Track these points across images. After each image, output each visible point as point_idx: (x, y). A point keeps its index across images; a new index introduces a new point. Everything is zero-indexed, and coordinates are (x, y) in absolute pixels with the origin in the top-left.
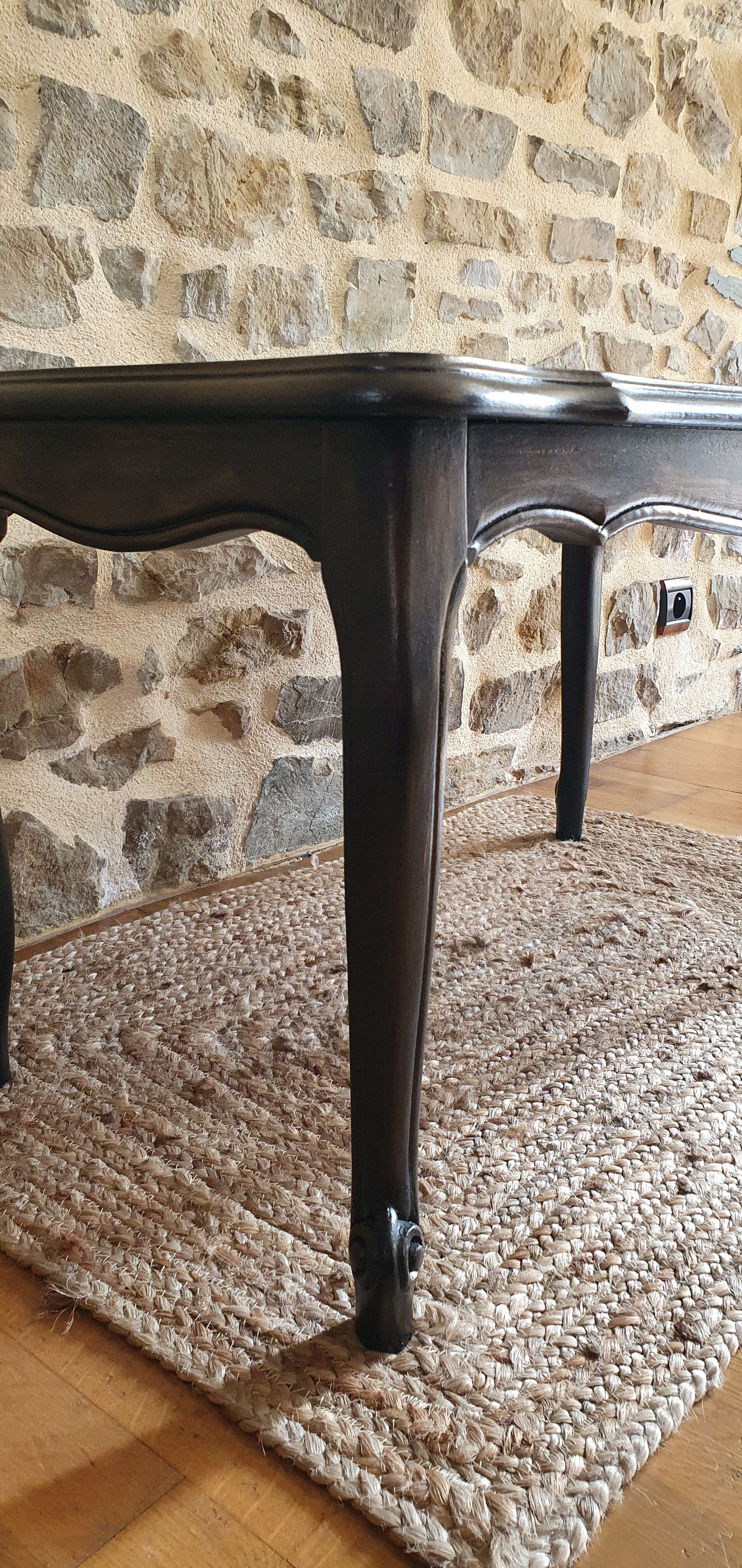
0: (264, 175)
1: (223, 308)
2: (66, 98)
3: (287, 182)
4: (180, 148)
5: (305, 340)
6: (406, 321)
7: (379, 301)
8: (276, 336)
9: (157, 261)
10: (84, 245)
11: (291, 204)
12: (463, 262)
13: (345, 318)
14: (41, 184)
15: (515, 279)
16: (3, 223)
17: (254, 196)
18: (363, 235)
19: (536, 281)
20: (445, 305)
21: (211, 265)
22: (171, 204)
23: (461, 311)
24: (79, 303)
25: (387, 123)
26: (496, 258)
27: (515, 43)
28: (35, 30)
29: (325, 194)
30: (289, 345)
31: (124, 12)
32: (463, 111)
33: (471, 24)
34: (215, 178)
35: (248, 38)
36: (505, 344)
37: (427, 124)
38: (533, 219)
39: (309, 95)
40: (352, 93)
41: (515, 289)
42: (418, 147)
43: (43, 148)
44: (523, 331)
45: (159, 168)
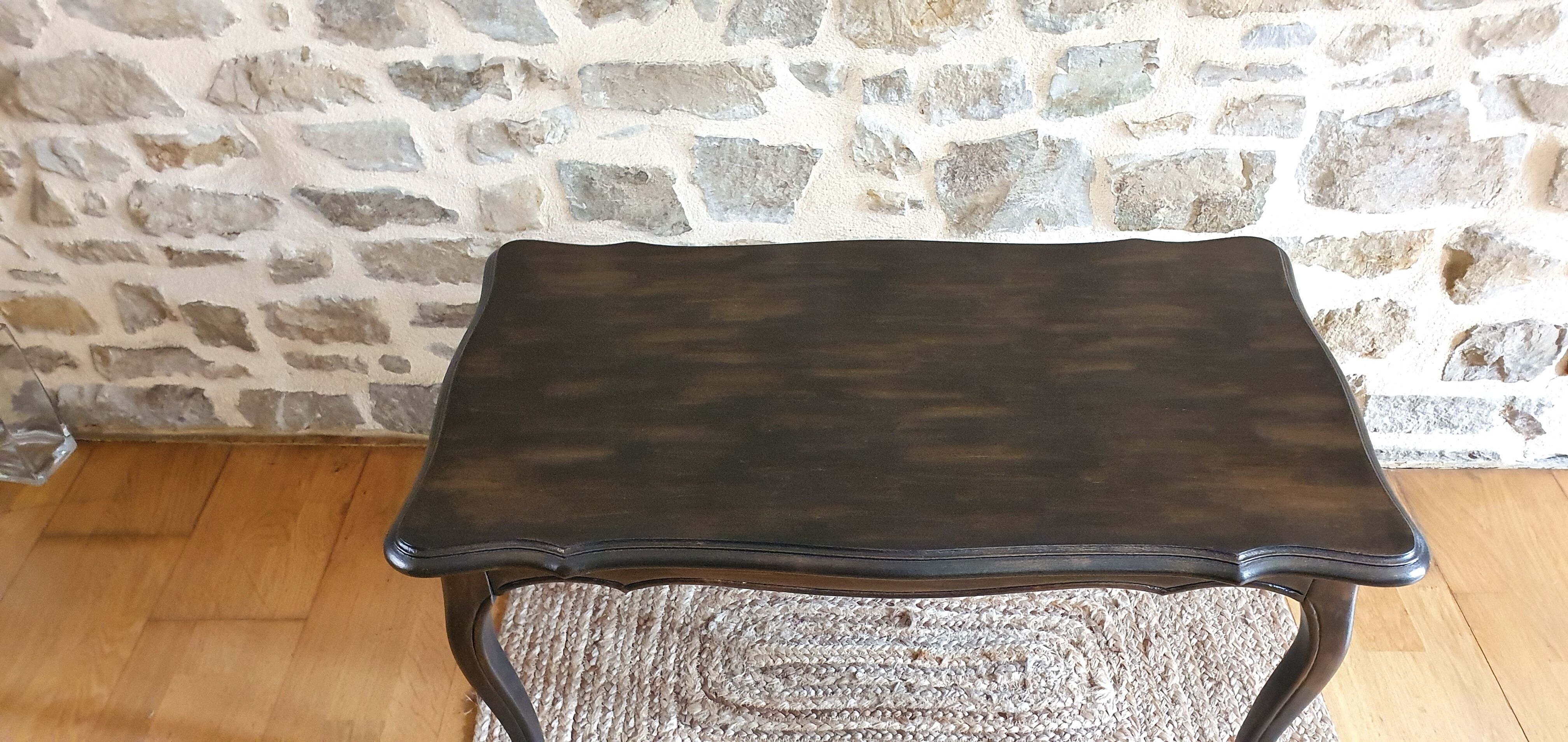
1: (905, 97)
5: (997, 115)
6: (1143, 88)
7: (1101, 79)
8: (963, 112)
9: (843, 67)
10: (768, 68)
11: (990, 12)
12: (1250, 28)
13: (1049, 96)
14: (734, 30)
15: (1346, 34)
16: (700, 61)
17: (946, 11)
18: (1087, 25)
19: (1383, 34)
20: (1204, 74)
21: (890, 70)
22: (853, 29)
23: (1232, 76)
24: (766, 103)
26: (1314, 17)
29: (1031, 1)
30: (978, 119)
34: (900, 5)
36: (1299, 103)
41: (1340, 45)
43: (737, 6)
44: (1348, 85)
45: (842, 6)
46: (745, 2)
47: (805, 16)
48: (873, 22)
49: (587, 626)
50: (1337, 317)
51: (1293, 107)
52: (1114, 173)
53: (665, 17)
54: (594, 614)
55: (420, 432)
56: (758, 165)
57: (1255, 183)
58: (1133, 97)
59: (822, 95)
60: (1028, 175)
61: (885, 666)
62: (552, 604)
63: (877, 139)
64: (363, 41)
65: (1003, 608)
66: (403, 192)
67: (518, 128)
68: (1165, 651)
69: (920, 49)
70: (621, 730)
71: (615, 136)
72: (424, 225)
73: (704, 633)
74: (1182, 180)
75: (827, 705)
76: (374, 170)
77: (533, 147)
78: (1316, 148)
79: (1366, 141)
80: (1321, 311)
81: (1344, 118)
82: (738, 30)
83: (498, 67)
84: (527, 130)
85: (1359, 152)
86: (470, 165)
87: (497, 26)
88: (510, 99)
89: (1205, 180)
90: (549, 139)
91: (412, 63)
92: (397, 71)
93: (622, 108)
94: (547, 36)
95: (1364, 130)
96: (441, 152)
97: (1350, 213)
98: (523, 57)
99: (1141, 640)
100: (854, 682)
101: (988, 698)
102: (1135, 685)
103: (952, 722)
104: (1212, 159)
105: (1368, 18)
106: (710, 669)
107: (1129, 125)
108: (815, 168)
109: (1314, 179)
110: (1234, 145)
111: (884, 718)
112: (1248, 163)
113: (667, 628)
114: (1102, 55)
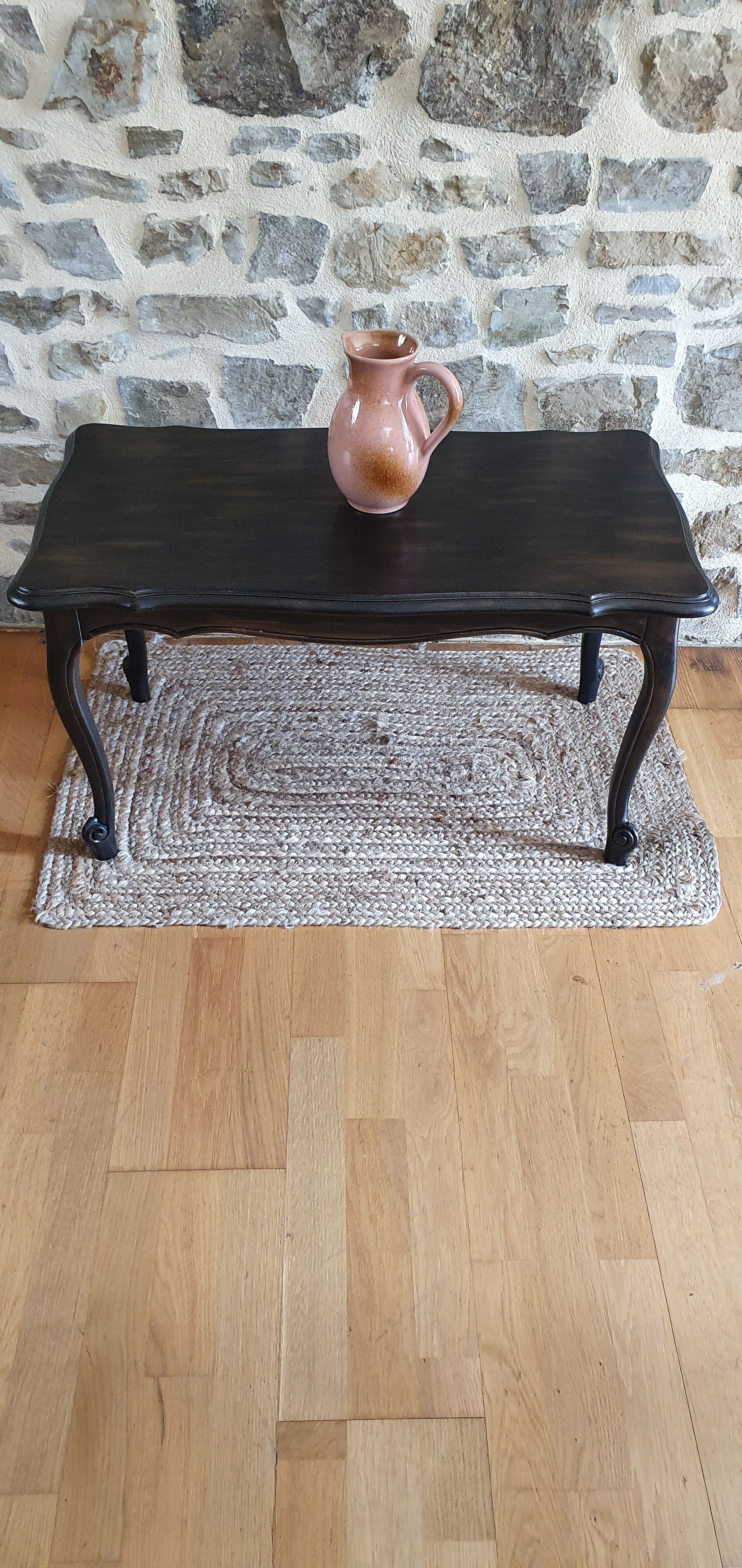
0: (422, 244)
2: (273, 223)
3: (440, 248)
4: (351, 240)
5: (452, 344)
6: (558, 325)
7: (527, 316)
8: (427, 342)
9: (337, 302)
10: (280, 301)
11: (444, 260)
12: (633, 277)
13: (489, 329)
14: (255, 271)
15: (702, 284)
16: (229, 295)
17: (412, 258)
18: (515, 272)
19: (727, 285)
20: (601, 313)
21: (371, 305)
22: (344, 271)
23: (621, 315)
24: (280, 330)
25: (548, 192)
26: (677, 271)
27: (719, 98)
28: (258, 188)
29: (474, 251)
30: (438, 347)
31: (320, 164)
32: (642, 167)
33: (663, 95)
34: (378, 253)
35: (418, 158)
36: (671, 338)
37: (597, 182)
38: (736, 234)
39: (467, 187)
40: (517, 174)
41: (698, 293)
42: (583, 202)
43: (258, 251)
44: (705, 325)
45: (336, 253)
46: (263, 249)
47: (308, 259)
48: (359, 266)
49: (141, 745)
50: (711, 518)
51: (666, 341)
52: (540, 393)
53: (203, 260)
54: (146, 737)
56: (274, 383)
57: (643, 403)
58: (551, 332)
59: (322, 326)
60: (477, 394)
61: (368, 768)
62: (113, 732)
65: (458, 734)
67: (89, 348)
68: (576, 758)
69: (393, 288)
70: (169, 806)
71: (163, 357)
72: (11, 432)
73: (232, 749)
74: (590, 400)
75: (323, 790)
77: (100, 363)
78: (686, 376)
79: (722, 371)
80: (700, 514)
81: (705, 350)
82: (259, 270)
83: (76, 298)
84: (95, 349)
85: (717, 379)
86: (50, 380)
87: (76, 264)
88: (83, 324)
89: (607, 400)
90: (112, 358)
91: (8, 293)
93: (169, 333)
94: (113, 272)
95: (720, 362)
96: (28, 368)
97: (715, 431)
98: (94, 290)
99: (559, 752)
100: (345, 777)
101: (443, 786)
102: (552, 779)
103: (416, 800)
104: (611, 383)
105: (716, 272)
106: (237, 770)
107: (550, 354)
108: (317, 386)
109: (687, 402)
110: (627, 371)
111: (366, 798)
112: (638, 386)
113: (203, 747)
114: (527, 297)
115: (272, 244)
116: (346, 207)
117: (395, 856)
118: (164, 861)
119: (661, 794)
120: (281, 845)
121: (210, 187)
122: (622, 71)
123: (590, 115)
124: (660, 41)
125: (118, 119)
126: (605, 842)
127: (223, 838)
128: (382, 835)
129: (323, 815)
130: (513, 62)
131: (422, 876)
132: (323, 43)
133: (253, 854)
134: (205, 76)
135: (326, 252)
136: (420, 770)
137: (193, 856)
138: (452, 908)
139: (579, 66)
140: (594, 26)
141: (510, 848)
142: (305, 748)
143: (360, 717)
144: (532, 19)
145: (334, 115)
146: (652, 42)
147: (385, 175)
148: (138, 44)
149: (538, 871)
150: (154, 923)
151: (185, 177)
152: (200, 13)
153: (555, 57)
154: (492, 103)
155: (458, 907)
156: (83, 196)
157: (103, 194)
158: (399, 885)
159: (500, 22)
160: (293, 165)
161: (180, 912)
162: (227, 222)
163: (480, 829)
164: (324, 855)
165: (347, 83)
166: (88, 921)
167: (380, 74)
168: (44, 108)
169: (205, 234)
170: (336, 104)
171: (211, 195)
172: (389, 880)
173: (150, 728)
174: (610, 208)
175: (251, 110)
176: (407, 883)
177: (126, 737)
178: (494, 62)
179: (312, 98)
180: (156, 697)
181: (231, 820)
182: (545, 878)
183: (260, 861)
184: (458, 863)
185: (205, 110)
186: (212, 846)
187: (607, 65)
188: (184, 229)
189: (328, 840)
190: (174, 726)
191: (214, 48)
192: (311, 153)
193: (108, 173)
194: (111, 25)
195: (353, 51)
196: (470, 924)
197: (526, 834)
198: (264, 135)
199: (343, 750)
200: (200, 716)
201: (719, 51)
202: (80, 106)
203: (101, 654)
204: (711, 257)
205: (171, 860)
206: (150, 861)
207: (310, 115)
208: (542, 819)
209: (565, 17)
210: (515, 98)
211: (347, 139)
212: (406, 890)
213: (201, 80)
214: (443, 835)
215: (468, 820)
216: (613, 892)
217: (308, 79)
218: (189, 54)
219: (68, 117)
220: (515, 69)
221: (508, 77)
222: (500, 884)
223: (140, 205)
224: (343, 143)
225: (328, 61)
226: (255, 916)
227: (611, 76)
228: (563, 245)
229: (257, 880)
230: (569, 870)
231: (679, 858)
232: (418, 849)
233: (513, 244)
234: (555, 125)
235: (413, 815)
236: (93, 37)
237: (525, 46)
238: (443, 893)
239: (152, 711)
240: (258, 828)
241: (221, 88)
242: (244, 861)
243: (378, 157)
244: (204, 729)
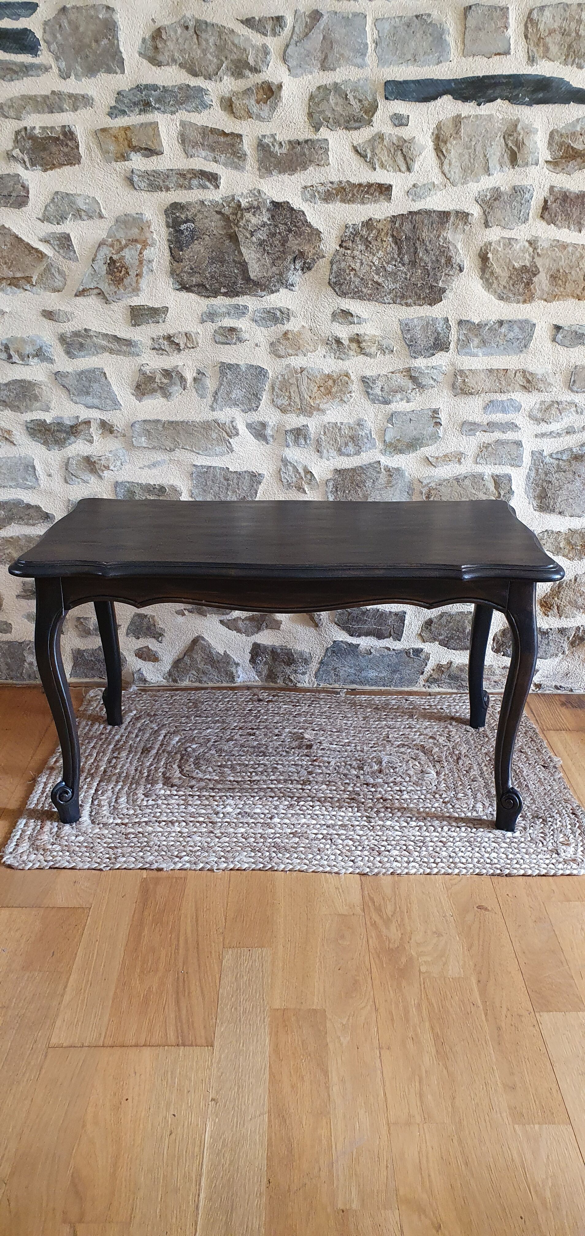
0: (334, 381)
1: (308, 442)
2: (230, 369)
3: (347, 383)
4: (284, 379)
5: (358, 453)
6: (435, 437)
7: (411, 431)
8: (340, 452)
9: (274, 425)
10: (234, 424)
11: (350, 392)
12: (487, 402)
13: (385, 441)
14: (216, 403)
15: (538, 406)
16: (198, 420)
17: (328, 392)
18: (402, 400)
19: (556, 406)
20: (466, 428)
21: (300, 425)
22: (279, 402)
23: (480, 429)
24: (233, 446)
25: (422, 342)
26: (519, 396)
27: (535, 279)
28: (219, 346)
29: (371, 385)
30: (348, 455)
31: (262, 328)
32: (486, 325)
33: (496, 278)
34: (303, 388)
35: (329, 323)
36: (519, 444)
37: (456, 336)
38: (558, 370)
39: (364, 341)
40: (399, 332)
41: (535, 412)
42: (447, 349)
43: (219, 389)
44: (543, 435)
45: (273, 389)
46: (222, 387)
47: (254, 394)
48: (290, 398)
49: (110, 751)
50: (564, 585)
51: (516, 446)
52: (423, 487)
53: (180, 397)
54: (115, 746)
55: (12, 678)
56: (229, 485)
57: (502, 494)
58: (430, 442)
59: (264, 443)
60: (378, 490)
61: (295, 765)
62: (89, 743)
63: (294, 467)
64: (15, 408)
65: (370, 745)
66: (25, 501)
67: (95, 459)
68: (470, 762)
69: (315, 413)
70: (126, 789)
71: (149, 467)
72: (33, 525)
73: (183, 752)
74: (462, 492)
75: (257, 778)
76: (11, 487)
77: (103, 471)
78: (533, 474)
79: (560, 468)
81: (545, 454)
82: (219, 402)
83: (88, 423)
84: (100, 460)
85: (556, 475)
86: (66, 484)
87: (89, 400)
88: (92, 443)
89: (474, 492)
90: (112, 468)
91: (40, 420)
92: (31, 426)
93: (154, 448)
94: (116, 405)
95: (557, 462)
96: (50, 476)
97: (559, 516)
98: (102, 418)
99: (455, 758)
100: (275, 770)
101: (358, 777)
102: (450, 774)
103: (334, 786)
104: (477, 478)
105: (547, 397)
106: (186, 766)
107: (430, 458)
108: (260, 487)
109: (536, 494)
110: (488, 470)
111: (292, 783)
112: (498, 481)
113: (161, 752)
114: (410, 417)
115: (229, 384)
116: (280, 357)
117: (314, 822)
118: (117, 824)
119: (542, 785)
120: (217, 813)
121: (186, 345)
122: (466, 264)
123: (447, 292)
124: (490, 244)
125: (125, 302)
126: (495, 816)
127: (169, 809)
128: (304, 808)
129: (255, 794)
130: (393, 258)
131: (337, 836)
132: (264, 250)
133: (192, 819)
134: (185, 272)
135: (267, 388)
136: (338, 766)
137: (142, 821)
138: (361, 858)
139: (438, 260)
140: (445, 235)
141: (414, 819)
142: (243, 751)
143: (290, 733)
144: (404, 231)
145: (272, 295)
146: (485, 245)
147: (308, 335)
148: (141, 253)
149: (437, 834)
150: (102, 867)
151: (169, 338)
152: (183, 233)
153: (421, 255)
154: (379, 284)
155: (367, 858)
156: (98, 353)
157: (111, 351)
158: (317, 842)
159: (383, 234)
160: (243, 329)
161: (124, 859)
162: (197, 370)
163: (389, 805)
164: (254, 821)
165: (281, 274)
166: (46, 863)
167: (302, 270)
168: (76, 295)
169: (182, 376)
170: (274, 288)
171: (186, 351)
172: (307, 838)
173: (118, 741)
174: (466, 354)
175: (215, 293)
176: (324, 841)
177: (98, 746)
178: (380, 259)
179: (257, 284)
180: (127, 723)
181: (177, 797)
182: (444, 839)
183: (198, 824)
184: (369, 829)
185: (184, 295)
186: (159, 814)
187: (457, 260)
188: (167, 373)
189: (258, 811)
190: (138, 739)
191: (191, 254)
192: (256, 321)
193: (115, 336)
194: (124, 242)
195: (284, 253)
196: (376, 870)
197: (427, 810)
198: (224, 310)
199: (275, 753)
200: (161, 732)
201: (531, 250)
202: (99, 294)
203: (88, 697)
204: (542, 386)
205: (123, 824)
206: (105, 825)
207: (255, 295)
208: (442, 800)
209: (425, 230)
210: (395, 281)
211: (281, 311)
212: (322, 846)
213: (182, 275)
214: (356, 809)
215: (378, 799)
216: (503, 850)
217: (254, 272)
218: (175, 258)
219: (92, 301)
220: (394, 263)
221: (390, 268)
222: (404, 842)
223: (136, 358)
224: (278, 313)
225: (268, 261)
226: (189, 862)
227: (460, 267)
228: (435, 380)
229: (193, 836)
230: (465, 835)
231: (559, 829)
232: (334, 818)
233: (399, 380)
234: (424, 299)
235: (331, 796)
236: (111, 249)
237: (400, 249)
238: (354, 848)
239: (122, 731)
240: (199, 802)
241: (195, 280)
242: (184, 824)
243: (303, 323)
244: (163, 740)
